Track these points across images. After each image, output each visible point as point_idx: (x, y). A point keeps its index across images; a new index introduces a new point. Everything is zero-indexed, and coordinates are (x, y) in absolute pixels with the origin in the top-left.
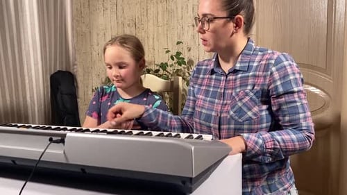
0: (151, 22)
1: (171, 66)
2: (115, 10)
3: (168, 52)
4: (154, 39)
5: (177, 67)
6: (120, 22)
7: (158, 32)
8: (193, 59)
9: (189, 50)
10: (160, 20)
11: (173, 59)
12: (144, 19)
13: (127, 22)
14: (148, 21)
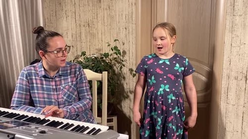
0: (100, 22)
1: (111, 55)
2: (74, 16)
3: (109, 45)
4: (102, 34)
5: (115, 56)
6: (78, 25)
7: (104, 30)
8: (126, 50)
9: (124, 44)
10: (106, 21)
11: (113, 50)
12: (95, 20)
13: (83, 24)
14: (98, 22)
